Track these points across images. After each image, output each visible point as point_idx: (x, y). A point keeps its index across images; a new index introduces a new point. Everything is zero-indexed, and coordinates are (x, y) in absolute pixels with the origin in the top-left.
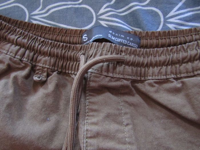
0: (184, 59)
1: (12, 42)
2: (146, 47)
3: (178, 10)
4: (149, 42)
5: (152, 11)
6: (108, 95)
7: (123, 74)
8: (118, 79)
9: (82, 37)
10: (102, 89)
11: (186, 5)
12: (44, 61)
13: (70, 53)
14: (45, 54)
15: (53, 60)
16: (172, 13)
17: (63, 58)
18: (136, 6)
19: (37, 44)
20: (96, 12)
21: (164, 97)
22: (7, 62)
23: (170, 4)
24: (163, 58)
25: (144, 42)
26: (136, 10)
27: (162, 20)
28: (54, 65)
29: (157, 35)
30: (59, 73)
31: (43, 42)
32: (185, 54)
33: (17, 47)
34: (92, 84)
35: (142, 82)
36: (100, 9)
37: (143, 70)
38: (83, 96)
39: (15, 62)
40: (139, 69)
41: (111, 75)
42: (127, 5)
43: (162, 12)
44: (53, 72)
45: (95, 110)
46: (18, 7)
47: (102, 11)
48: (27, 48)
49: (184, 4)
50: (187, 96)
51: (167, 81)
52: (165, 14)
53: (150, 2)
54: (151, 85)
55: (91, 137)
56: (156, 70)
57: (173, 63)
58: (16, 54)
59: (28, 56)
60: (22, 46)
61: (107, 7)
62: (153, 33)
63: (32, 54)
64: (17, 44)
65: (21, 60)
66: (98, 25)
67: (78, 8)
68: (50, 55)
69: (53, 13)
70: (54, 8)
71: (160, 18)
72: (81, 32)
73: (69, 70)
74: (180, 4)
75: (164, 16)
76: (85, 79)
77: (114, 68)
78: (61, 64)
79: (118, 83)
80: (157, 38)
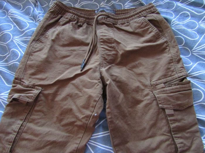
0: (129, 16)
1: (70, 13)
2: (118, 14)
3: (128, 3)
4: (119, 13)
5: (119, 4)
6: (105, 26)
7: (109, 20)
8: (108, 21)
9: (95, 12)
10: (103, 24)
11: (130, 2)
12: (81, 19)
13: (91, 17)
14: (82, 17)
15: (84, 19)
16: (126, 4)
17: (88, 19)
18: (113, 2)
19: (79, 14)
20: (99, 5)
21: (123, 28)
22: (69, 18)
23: (125, 1)
24: (123, 17)
25: (117, 13)
26: (113, 4)
27: (123, 6)
28: (85, 21)
29: (121, 10)
30: (87, 24)
31: (81, 13)
32: (130, 15)
33: (72, 14)
34: (100, 22)
35: (116, 24)
36: (101, 3)
37: (117, 21)
38: (97, 26)
39: (72, 19)
40: (115, 20)
41: (106, 20)
42: (110, 2)
43: (123, 4)
44: (85, 23)
45: (101, 28)
46: (69, 3)
47: (101, 4)
48: (76, 15)
49: (130, 1)
50: (130, 26)
51: (124, 23)
52: (124, 4)
53: (119, 1)
54: (119, 25)
55: (100, 33)
56: (121, 20)
57: (126, 18)
58: (72, 16)
59: (76, 17)
60: (74, 14)
61: (103, 3)
62: (120, 10)
63: (77, 17)
64: (72, 13)
65: (74, 18)
66: (100, 8)
67: (92, 4)
68: (84, 17)
69: (83, 5)
70: (84, 3)
71: (122, 6)
72: (95, 11)
73: (90, 23)
74: (128, 2)
75: (123, 5)
76: (98, 21)
77: (107, 18)
78: (87, 21)
79: (108, 23)
80: (121, 11)
